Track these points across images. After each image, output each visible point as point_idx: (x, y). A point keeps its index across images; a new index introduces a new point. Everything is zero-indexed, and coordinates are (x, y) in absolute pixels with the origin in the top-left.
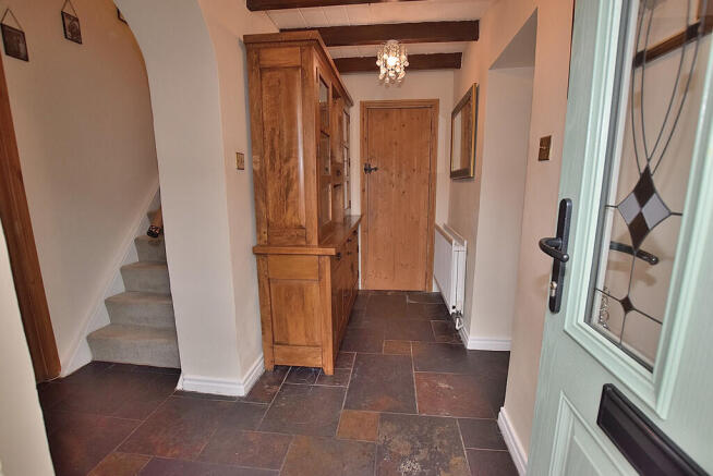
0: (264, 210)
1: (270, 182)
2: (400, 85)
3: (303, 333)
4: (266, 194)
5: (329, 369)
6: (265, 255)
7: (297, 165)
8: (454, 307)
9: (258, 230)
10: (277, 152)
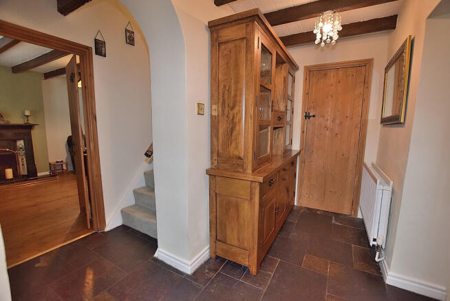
0: (216, 143)
1: (221, 124)
2: (334, 47)
3: (236, 237)
4: (218, 132)
5: (253, 270)
6: (215, 176)
7: (240, 111)
8: (375, 240)
9: (212, 158)
10: (227, 102)
